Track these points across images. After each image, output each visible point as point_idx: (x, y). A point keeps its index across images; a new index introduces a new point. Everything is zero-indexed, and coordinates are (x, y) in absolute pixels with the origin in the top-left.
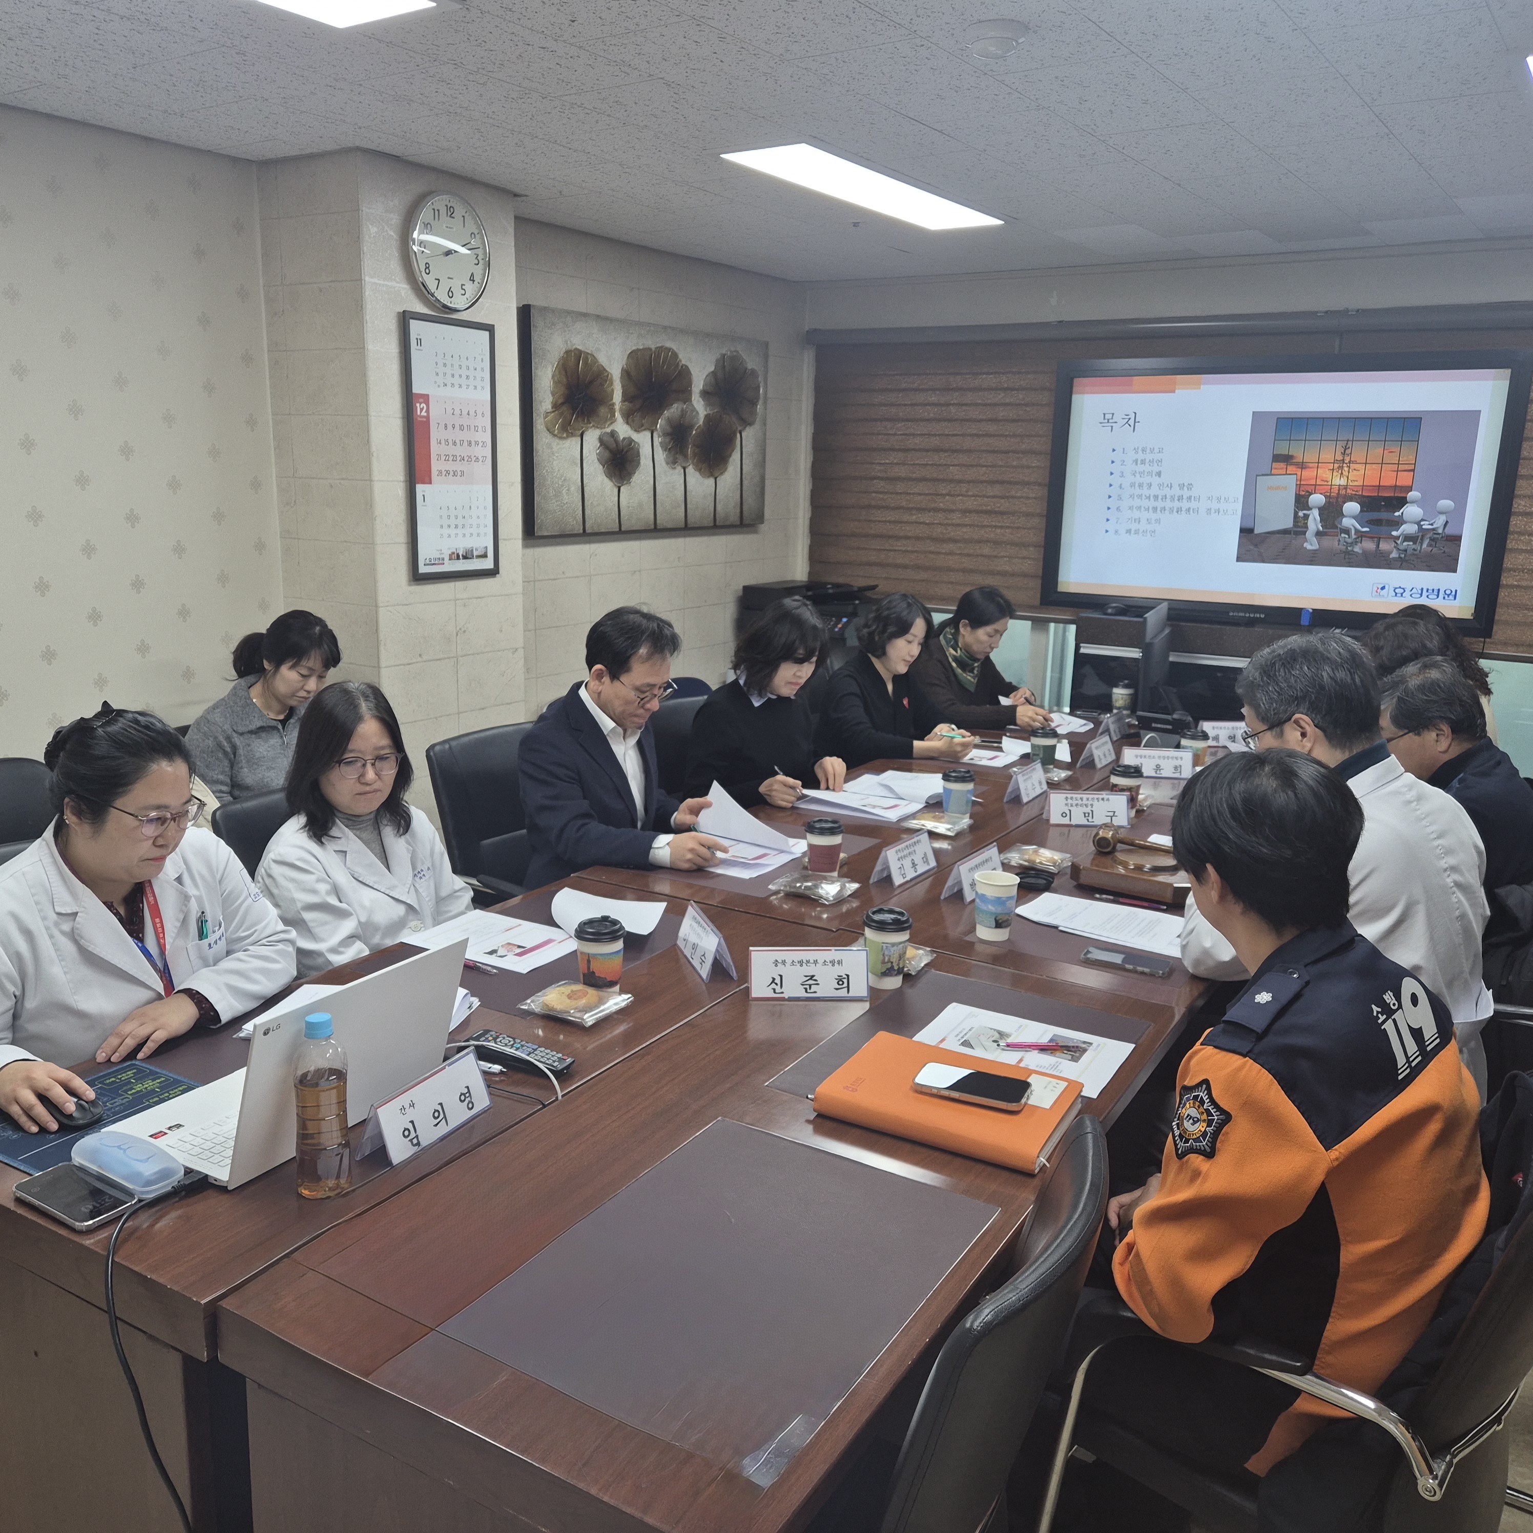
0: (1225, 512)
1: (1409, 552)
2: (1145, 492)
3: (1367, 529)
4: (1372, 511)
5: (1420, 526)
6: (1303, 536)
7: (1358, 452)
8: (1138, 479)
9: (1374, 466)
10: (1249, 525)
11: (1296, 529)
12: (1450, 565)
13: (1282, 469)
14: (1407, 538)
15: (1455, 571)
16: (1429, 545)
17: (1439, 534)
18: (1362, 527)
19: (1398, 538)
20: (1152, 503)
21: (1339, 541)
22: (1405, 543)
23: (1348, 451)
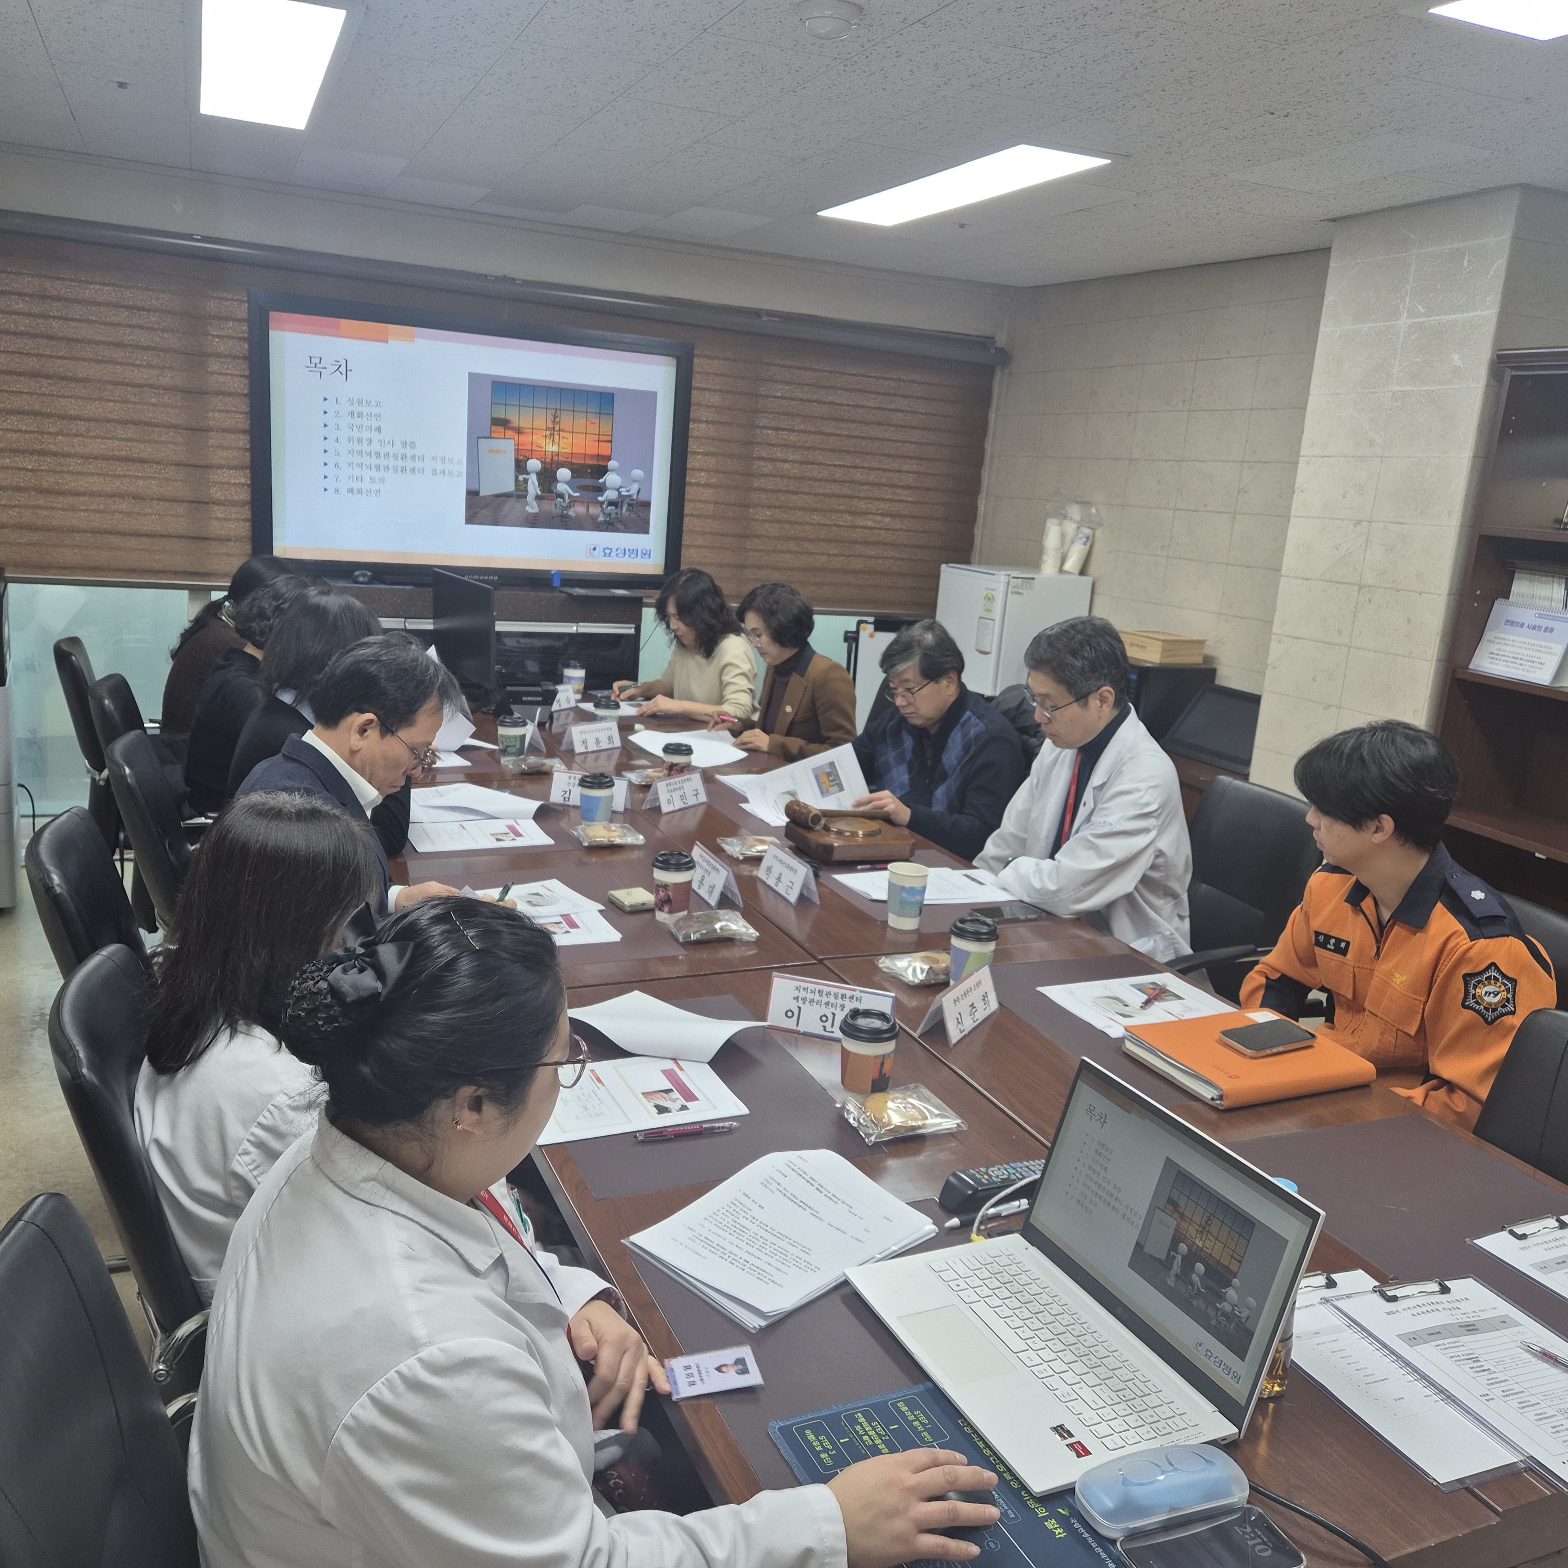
0: (451, 473)
1: (613, 516)
2: (365, 447)
3: (577, 494)
4: (581, 477)
5: (619, 493)
6: (523, 500)
7: (566, 420)
8: (356, 434)
9: (579, 435)
10: (474, 487)
11: (518, 493)
12: (643, 528)
13: (500, 432)
14: (611, 503)
15: (646, 531)
16: (628, 510)
17: (634, 500)
18: (574, 492)
19: (602, 503)
20: (374, 461)
21: (556, 505)
22: (609, 508)
23: (557, 420)
